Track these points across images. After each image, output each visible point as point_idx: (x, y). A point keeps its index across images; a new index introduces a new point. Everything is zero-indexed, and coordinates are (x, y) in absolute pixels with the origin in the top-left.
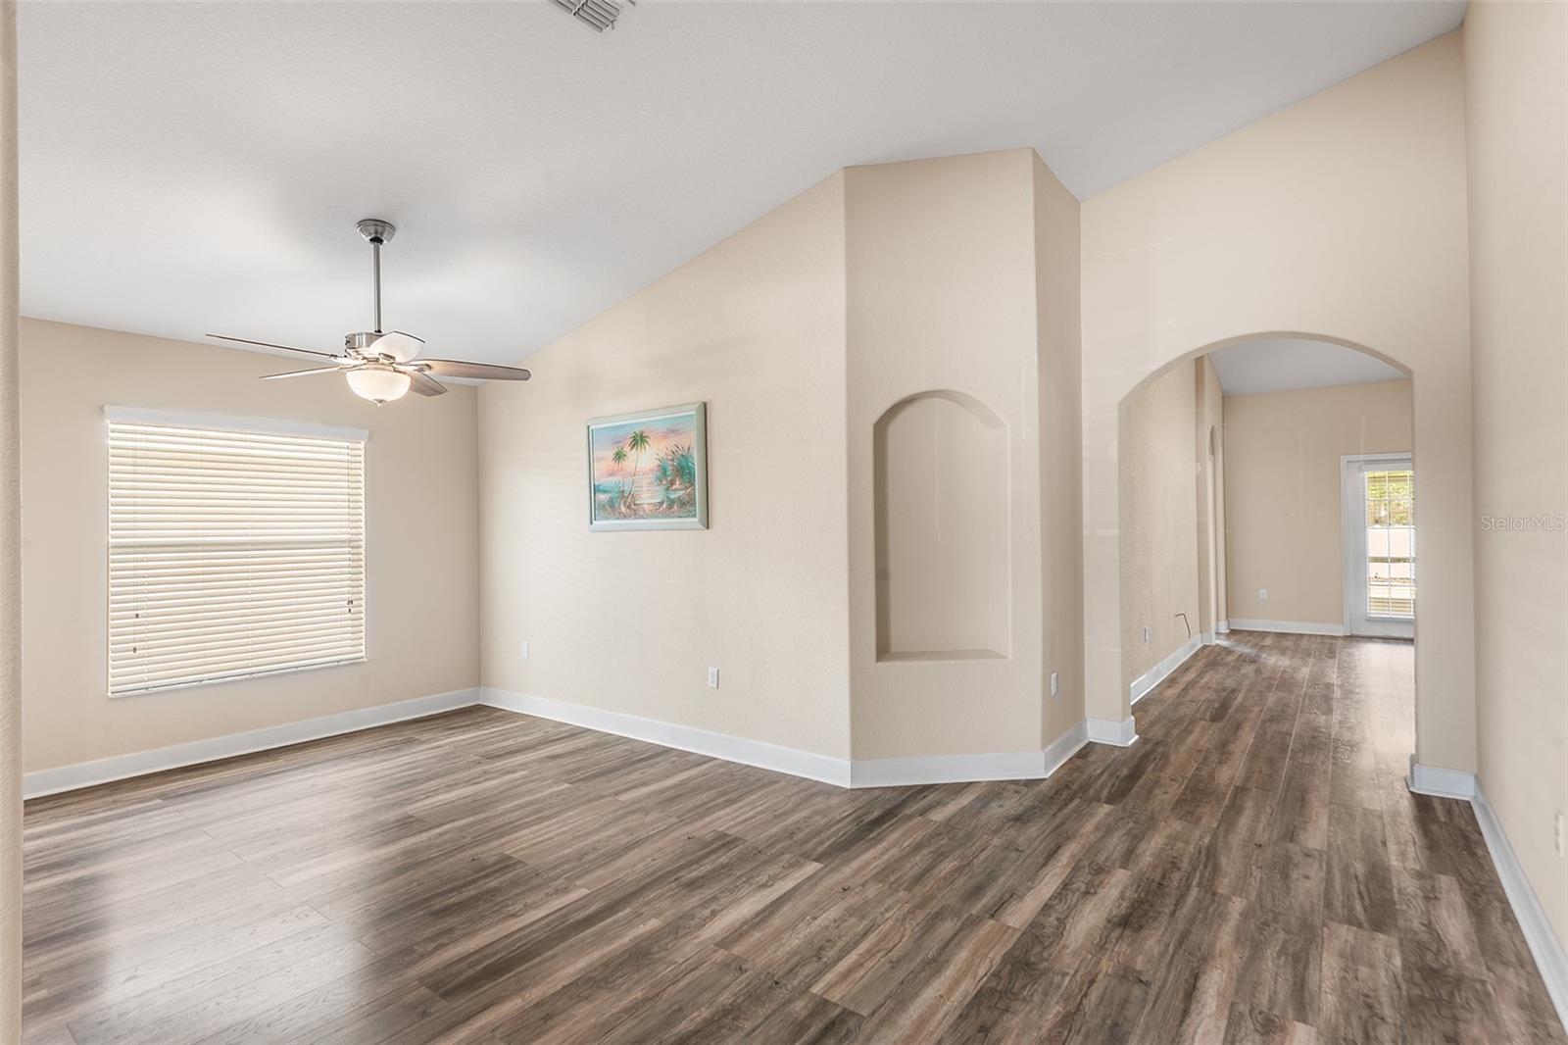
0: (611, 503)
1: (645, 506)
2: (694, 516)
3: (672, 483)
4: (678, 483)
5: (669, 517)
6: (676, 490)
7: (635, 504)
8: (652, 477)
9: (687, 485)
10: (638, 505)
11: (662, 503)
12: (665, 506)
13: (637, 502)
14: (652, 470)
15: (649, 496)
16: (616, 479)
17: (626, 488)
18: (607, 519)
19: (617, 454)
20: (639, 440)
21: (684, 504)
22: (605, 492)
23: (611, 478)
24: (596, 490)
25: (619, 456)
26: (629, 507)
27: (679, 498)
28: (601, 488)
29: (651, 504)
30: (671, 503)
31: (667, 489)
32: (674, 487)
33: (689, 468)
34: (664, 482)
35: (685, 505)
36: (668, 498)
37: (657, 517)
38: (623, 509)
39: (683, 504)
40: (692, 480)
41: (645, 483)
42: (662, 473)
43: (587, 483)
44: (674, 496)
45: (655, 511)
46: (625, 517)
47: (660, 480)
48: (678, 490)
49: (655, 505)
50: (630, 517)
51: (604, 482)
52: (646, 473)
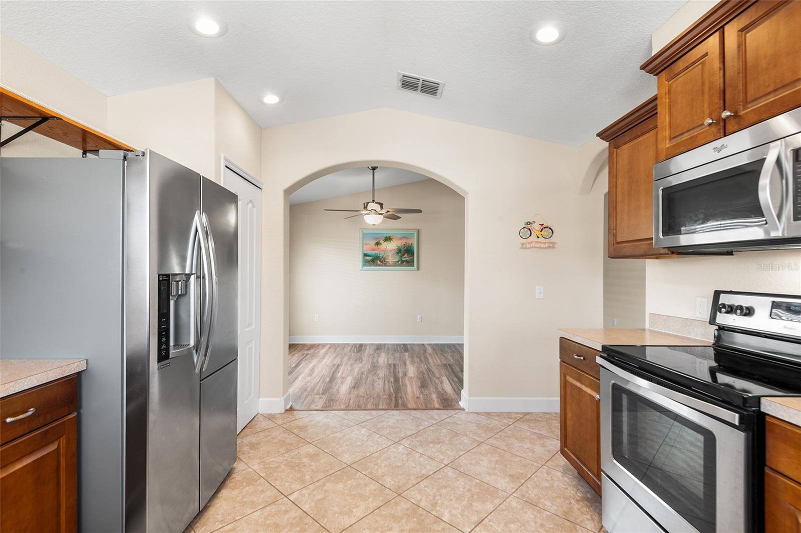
0: (373, 261)
1: (390, 262)
2: (413, 266)
3: (404, 255)
4: (406, 255)
5: (402, 266)
6: (405, 257)
8: (394, 252)
9: (410, 256)
11: (398, 262)
13: (386, 260)
14: (394, 250)
15: (391, 259)
16: (376, 252)
17: (381, 255)
18: (370, 266)
19: (377, 243)
20: (388, 239)
22: (370, 256)
23: (373, 252)
24: (365, 255)
25: (378, 244)
26: (382, 262)
27: (406, 260)
28: (367, 254)
29: (393, 262)
30: (403, 262)
31: (401, 257)
33: (411, 250)
34: (400, 254)
35: (410, 263)
36: (402, 260)
37: (396, 266)
38: (379, 263)
39: (407, 262)
40: (413, 254)
41: (390, 254)
42: (399, 251)
43: (361, 253)
44: (404, 259)
45: (395, 264)
46: (380, 266)
47: (398, 253)
48: (406, 257)
49: (395, 262)
50: (382, 266)
51: (369, 252)
52: (391, 251)
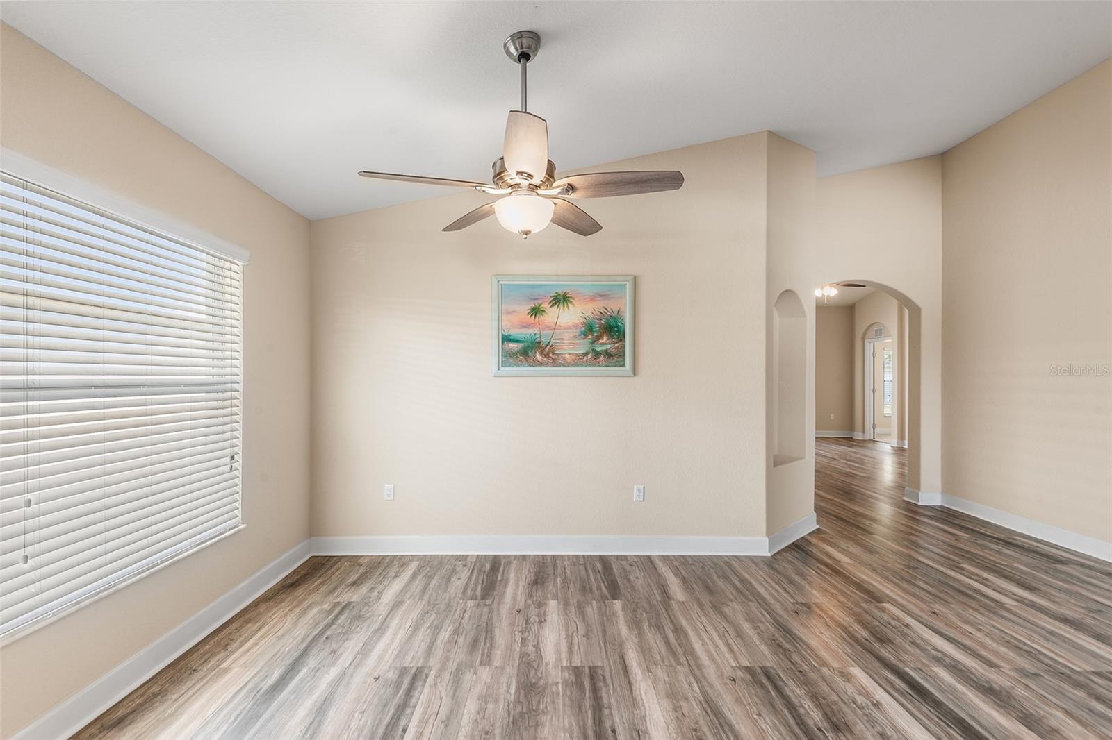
0: (525, 352)
1: (567, 355)
2: (623, 365)
3: (599, 338)
4: (605, 338)
5: (594, 365)
6: (603, 344)
7: (553, 354)
8: (576, 332)
9: (616, 340)
10: (557, 354)
11: (586, 354)
12: (589, 357)
14: (575, 326)
15: (570, 347)
16: (531, 331)
18: (519, 366)
19: (534, 309)
20: (561, 299)
21: (611, 355)
22: (517, 341)
23: (525, 331)
24: (506, 339)
25: (536, 311)
26: (547, 356)
27: (607, 350)
28: (511, 337)
29: (573, 354)
30: (597, 354)
31: (593, 343)
32: (601, 341)
33: (617, 327)
34: (590, 337)
35: (615, 357)
36: (593, 350)
37: (580, 365)
38: (539, 357)
39: (608, 355)
40: (621, 337)
41: (567, 336)
42: (588, 329)
43: (495, 333)
44: (599, 349)
45: (579, 361)
46: (541, 364)
47: (586, 335)
48: (605, 344)
49: (578, 355)
50: (547, 365)
51: (516, 332)
52: (569, 328)
